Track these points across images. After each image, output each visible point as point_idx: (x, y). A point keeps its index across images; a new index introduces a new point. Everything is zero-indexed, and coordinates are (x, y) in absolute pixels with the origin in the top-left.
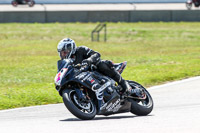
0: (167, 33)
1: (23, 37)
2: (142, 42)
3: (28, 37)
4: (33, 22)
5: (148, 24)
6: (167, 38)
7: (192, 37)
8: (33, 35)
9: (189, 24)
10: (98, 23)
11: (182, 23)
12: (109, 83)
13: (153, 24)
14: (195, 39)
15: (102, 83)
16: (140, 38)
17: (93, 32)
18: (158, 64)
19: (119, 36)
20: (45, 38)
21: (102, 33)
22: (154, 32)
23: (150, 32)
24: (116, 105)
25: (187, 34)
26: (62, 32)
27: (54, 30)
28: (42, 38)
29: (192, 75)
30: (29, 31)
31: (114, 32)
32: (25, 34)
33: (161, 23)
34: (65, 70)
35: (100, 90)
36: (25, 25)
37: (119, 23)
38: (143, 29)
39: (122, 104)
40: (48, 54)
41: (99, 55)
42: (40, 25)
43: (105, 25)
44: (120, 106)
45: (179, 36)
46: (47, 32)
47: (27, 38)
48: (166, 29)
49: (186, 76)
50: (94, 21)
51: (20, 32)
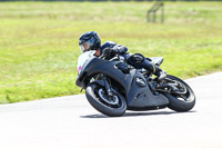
2: (203, 23)
3: (77, 17)
8: (82, 15)
10: (155, 2)
16: (201, 19)
17: (149, 11)
19: (178, 17)
20: (96, 18)
21: (159, 13)
23: (212, 12)
26: (115, 12)
27: (106, 10)
28: (92, 18)
30: (78, 11)
32: (74, 14)
36: (73, 4)
43: (162, 5)
46: (98, 12)
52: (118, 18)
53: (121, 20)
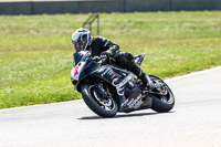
0: (167, 23)
1: (7, 31)
2: (139, 33)
3: (13, 31)
4: (18, 14)
5: (145, 14)
6: (167, 29)
7: (194, 28)
8: (18, 28)
9: (190, 13)
10: (90, 14)
11: (182, 12)
12: (129, 78)
13: (151, 14)
14: (197, 30)
15: (123, 77)
16: (135, 30)
17: (85, 23)
18: (156, 58)
19: (113, 29)
20: (32, 31)
21: (94, 24)
22: (152, 23)
23: (147, 23)
24: (138, 101)
25: (189, 25)
26: (51, 25)
27: (41, 23)
28: (28, 31)
29: (194, 70)
30: (14, 24)
31: (108, 24)
32: (10, 27)
33: (160, 13)
34: (83, 63)
35: (121, 85)
36: (8, 17)
37: (113, 14)
38: (140, 20)
39: (144, 99)
40: (35, 50)
41: (118, 47)
42: (26, 17)
43: (97, 17)
44: (141, 102)
45: (180, 26)
46: (34, 25)
47: (11, 33)
48: (165, 20)
49: (188, 70)
50: (85, 12)
51: (4, 25)
52: (55, 31)
53: (57, 32)
